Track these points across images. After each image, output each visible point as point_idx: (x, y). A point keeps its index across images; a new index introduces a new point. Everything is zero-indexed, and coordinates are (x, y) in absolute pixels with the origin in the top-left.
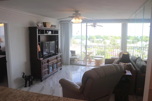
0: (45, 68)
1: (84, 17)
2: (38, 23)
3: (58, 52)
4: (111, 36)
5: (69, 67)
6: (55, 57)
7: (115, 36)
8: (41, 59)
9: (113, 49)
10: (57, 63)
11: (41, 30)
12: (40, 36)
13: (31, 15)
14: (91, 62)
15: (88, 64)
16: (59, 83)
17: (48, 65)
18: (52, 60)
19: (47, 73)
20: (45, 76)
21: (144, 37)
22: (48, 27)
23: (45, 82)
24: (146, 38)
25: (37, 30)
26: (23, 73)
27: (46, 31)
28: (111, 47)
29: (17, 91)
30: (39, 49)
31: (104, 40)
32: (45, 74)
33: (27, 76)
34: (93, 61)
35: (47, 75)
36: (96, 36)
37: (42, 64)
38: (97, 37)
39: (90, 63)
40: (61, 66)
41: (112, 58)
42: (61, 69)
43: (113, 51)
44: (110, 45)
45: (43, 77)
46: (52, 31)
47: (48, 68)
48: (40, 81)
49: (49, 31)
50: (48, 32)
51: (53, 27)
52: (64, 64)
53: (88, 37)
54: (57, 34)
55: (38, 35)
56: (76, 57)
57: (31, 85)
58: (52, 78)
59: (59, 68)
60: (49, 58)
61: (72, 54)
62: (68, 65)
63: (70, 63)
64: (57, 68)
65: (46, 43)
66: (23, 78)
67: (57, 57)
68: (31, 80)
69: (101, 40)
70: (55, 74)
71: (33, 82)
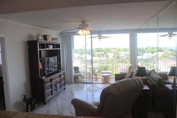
0: (48, 88)
1: (92, 29)
2: (38, 35)
3: (60, 70)
4: (114, 49)
5: (73, 86)
6: (58, 74)
7: (118, 49)
8: (44, 78)
9: (116, 63)
10: (60, 82)
11: (41, 45)
12: (41, 50)
13: (31, 27)
14: (98, 78)
15: (94, 82)
16: (72, 104)
17: (51, 85)
18: (55, 79)
19: (50, 94)
20: (48, 98)
21: (150, 48)
22: (49, 40)
23: (49, 105)
24: (152, 49)
25: (38, 44)
26: (24, 96)
27: (47, 45)
28: (115, 61)
29: (33, 115)
30: (41, 67)
31: (106, 53)
32: (48, 95)
33: (29, 99)
34: (99, 78)
35: (51, 97)
36: (97, 49)
37: (45, 85)
38: (97, 51)
39: (96, 80)
40: (65, 85)
41: (121, 73)
42: (65, 89)
43: (117, 65)
44: (113, 58)
45: (47, 99)
46: (53, 45)
47: (51, 88)
48: (44, 104)
49: (50, 44)
50: (49, 46)
51: (54, 40)
52: (67, 82)
53: (88, 51)
54: (59, 49)
55: (39, 50)
56: (81, 74)
57: (33, 110)
58: (56, 99)
59: (63, 88)
60: (52, 77)
61: (75, 71)
62: (72, 83)
63: (74, 81)
64: (60, 87)
65: (46, 59)
66: (24, 102)
67: (60, 75)
68: (33, 104)
69: (103, 53)
70: (59, 95)
71: (36, 106)
